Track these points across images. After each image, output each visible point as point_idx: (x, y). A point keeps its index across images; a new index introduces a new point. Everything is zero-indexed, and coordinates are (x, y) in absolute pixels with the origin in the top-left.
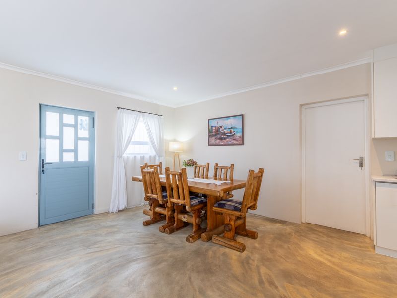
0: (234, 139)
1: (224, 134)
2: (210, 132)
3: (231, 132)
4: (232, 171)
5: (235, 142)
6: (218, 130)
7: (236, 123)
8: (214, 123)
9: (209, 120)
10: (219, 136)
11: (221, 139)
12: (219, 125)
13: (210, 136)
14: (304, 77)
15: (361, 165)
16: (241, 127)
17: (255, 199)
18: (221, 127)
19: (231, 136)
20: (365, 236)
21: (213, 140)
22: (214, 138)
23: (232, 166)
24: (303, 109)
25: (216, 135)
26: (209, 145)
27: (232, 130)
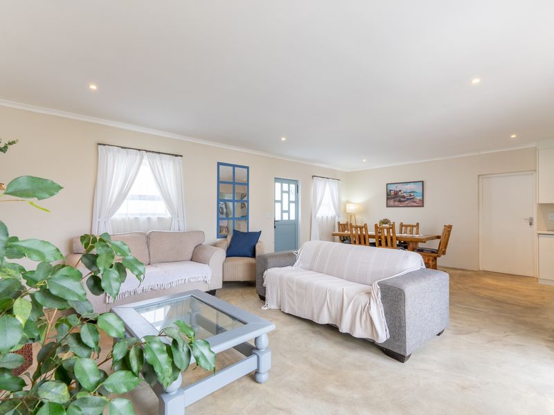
0: (415, 202)
1: (404, 197)
2: (388, 195)
3: (410, 195)
4: (418, 229)
5: (415, 204)
6: (396, 193)
7: (417, 188)
8: (393, 188)
9: (387, 184)
10: (397, 199)
11: (400, 201)
12: (398, 189)
13: (388, 199)
14: (482, 153)
15: (531, 224)
16: (421, 191)
17: (446, 247)
18: (400, 191)
19: (411, 199)
20: (534, 277)
21: (391, 202)
22: (392, 200)
23: (418, 224)
24: (481, 179)
25: (394, 198)
26: (387, 206)
27: (412, 194)
